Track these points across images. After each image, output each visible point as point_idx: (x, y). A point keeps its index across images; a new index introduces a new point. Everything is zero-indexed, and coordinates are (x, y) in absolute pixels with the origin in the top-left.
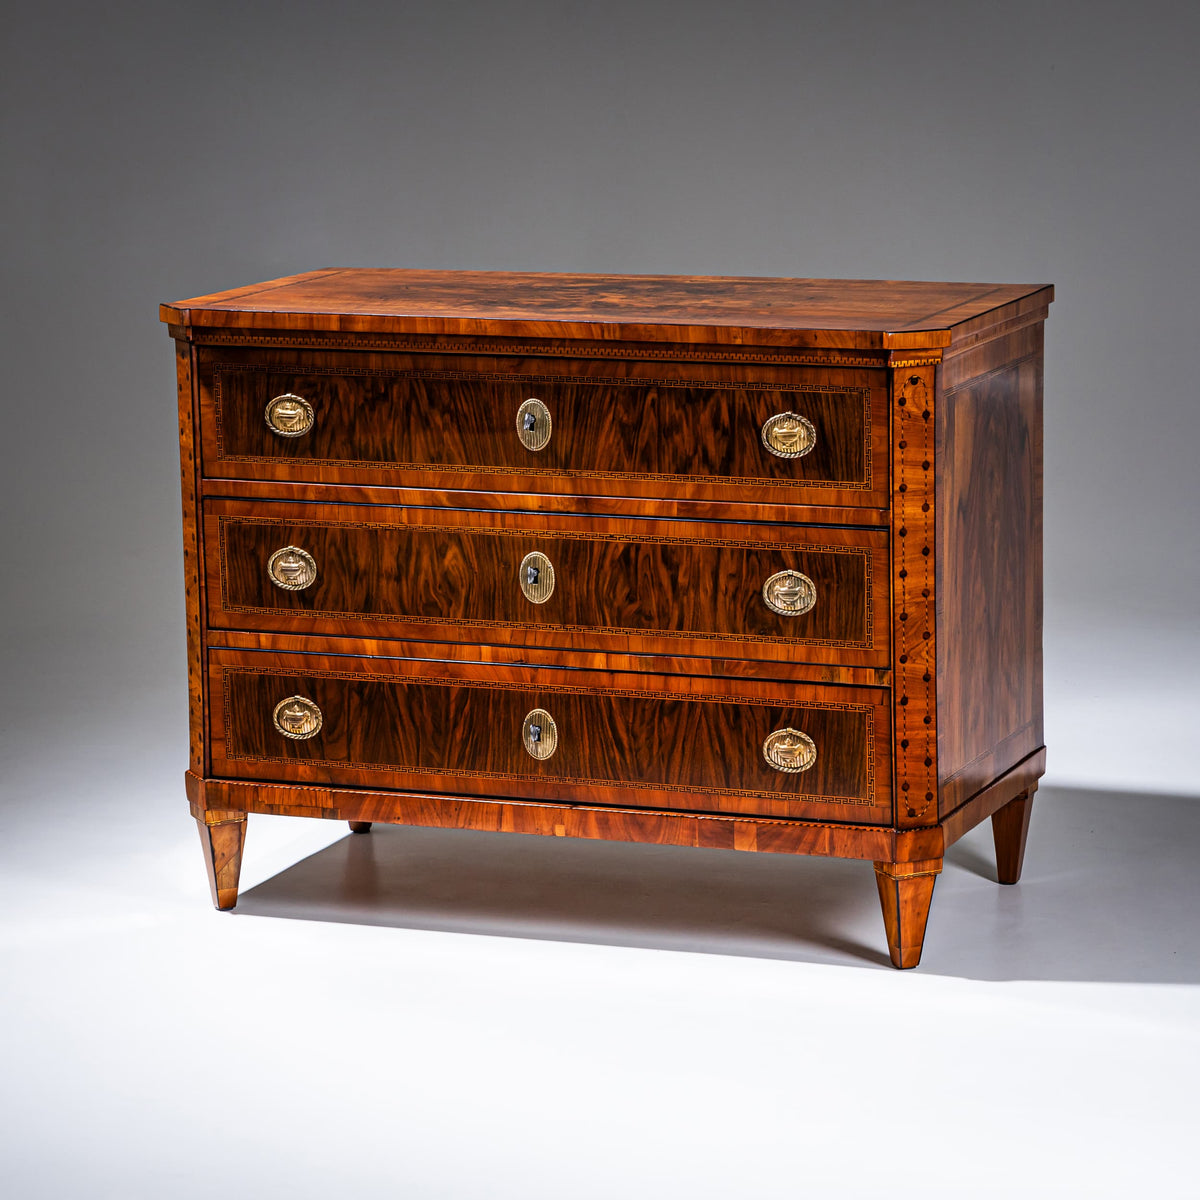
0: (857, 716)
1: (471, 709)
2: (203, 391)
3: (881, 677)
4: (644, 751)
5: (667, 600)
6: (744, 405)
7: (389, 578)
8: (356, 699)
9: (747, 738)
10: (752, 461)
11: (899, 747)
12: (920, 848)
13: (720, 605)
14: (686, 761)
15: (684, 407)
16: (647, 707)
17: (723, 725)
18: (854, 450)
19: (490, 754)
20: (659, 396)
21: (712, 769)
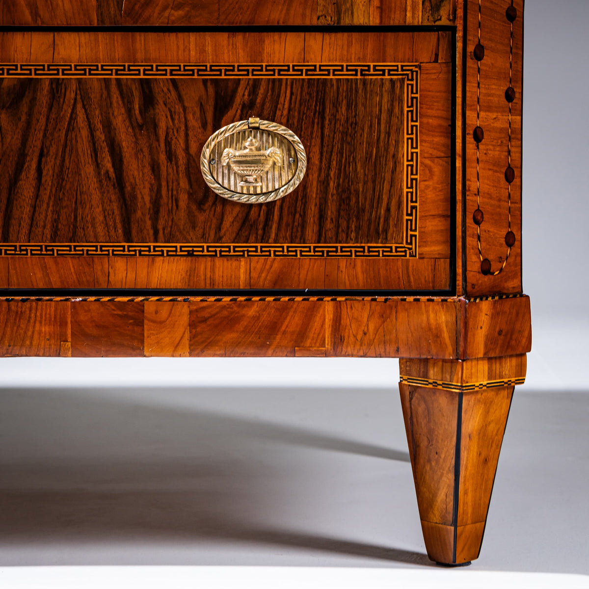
0: (387, 86)
3: (435, 9)
9: (168, 143)
11: (470, 139)
12: (500, 333)
14: (45, 194)
17: (119, 121)
21: (97, 208)
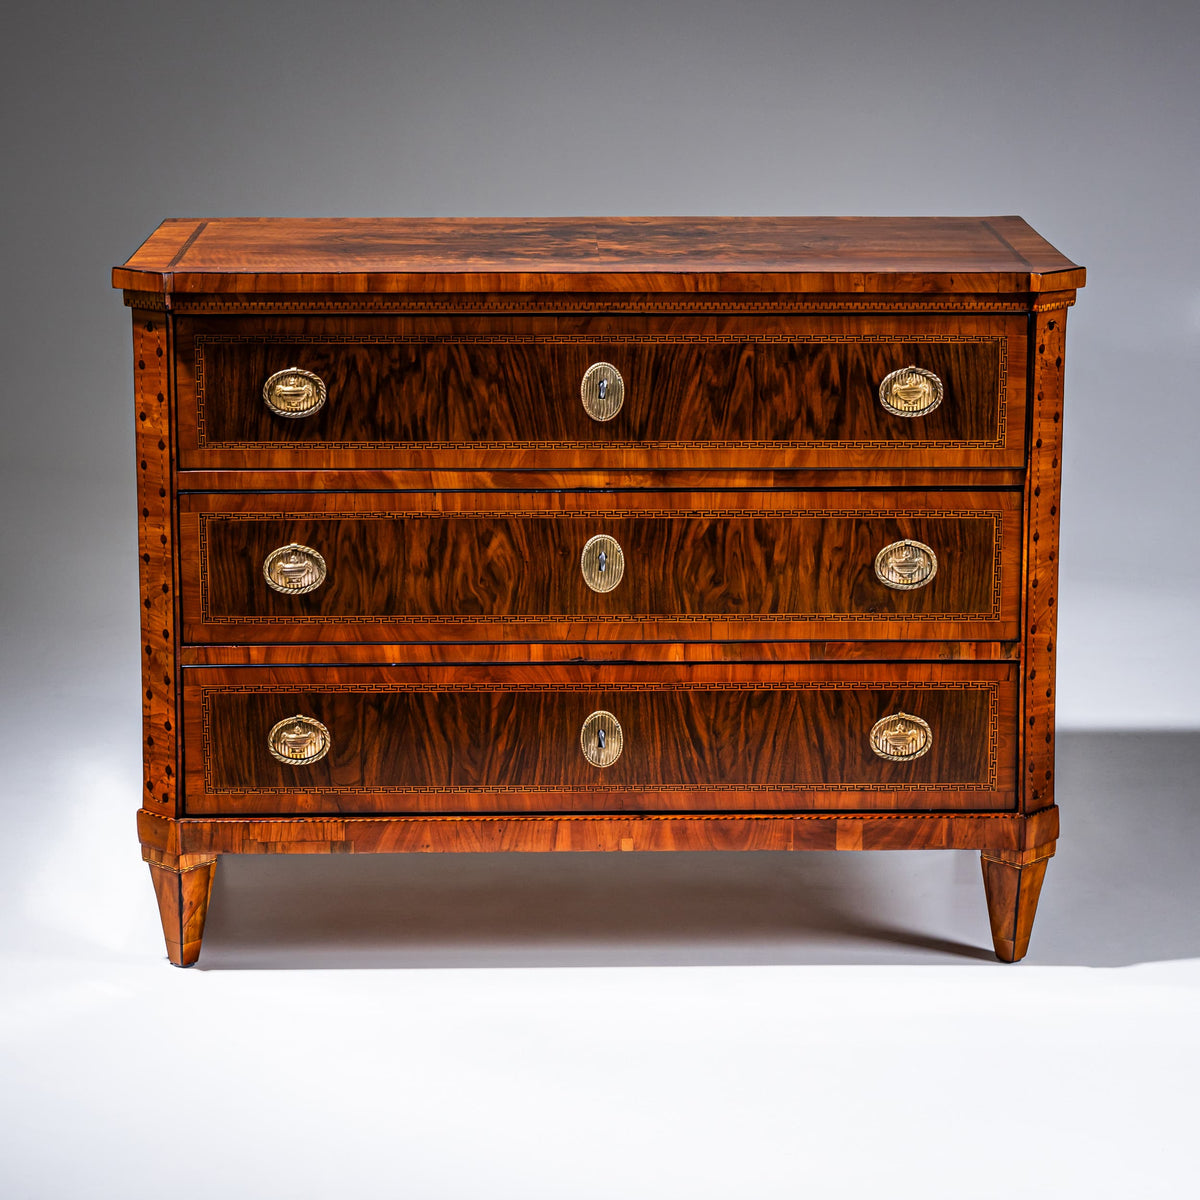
0: (979, 693)
1: (518, 716)
2: (181, 368)
3: (1008, 651)
4: (727, 749)
5: (760, 581)
6: (858, 360)
7: (417, 574)
8: (373, 713)
9: (850, 726)
10: (866, 423)
11: (1028, 725)
12: (1043, 831)
13: (822, 582)
14: (777, 756)
15: (786, 366)
16: (732, 700)
17: (822, 715)
18: (986, 405)
19: (539, 765)
20: (756, 355)
21: (808, 764)
